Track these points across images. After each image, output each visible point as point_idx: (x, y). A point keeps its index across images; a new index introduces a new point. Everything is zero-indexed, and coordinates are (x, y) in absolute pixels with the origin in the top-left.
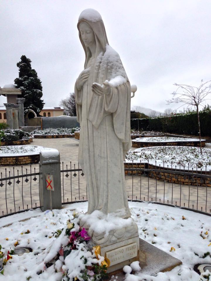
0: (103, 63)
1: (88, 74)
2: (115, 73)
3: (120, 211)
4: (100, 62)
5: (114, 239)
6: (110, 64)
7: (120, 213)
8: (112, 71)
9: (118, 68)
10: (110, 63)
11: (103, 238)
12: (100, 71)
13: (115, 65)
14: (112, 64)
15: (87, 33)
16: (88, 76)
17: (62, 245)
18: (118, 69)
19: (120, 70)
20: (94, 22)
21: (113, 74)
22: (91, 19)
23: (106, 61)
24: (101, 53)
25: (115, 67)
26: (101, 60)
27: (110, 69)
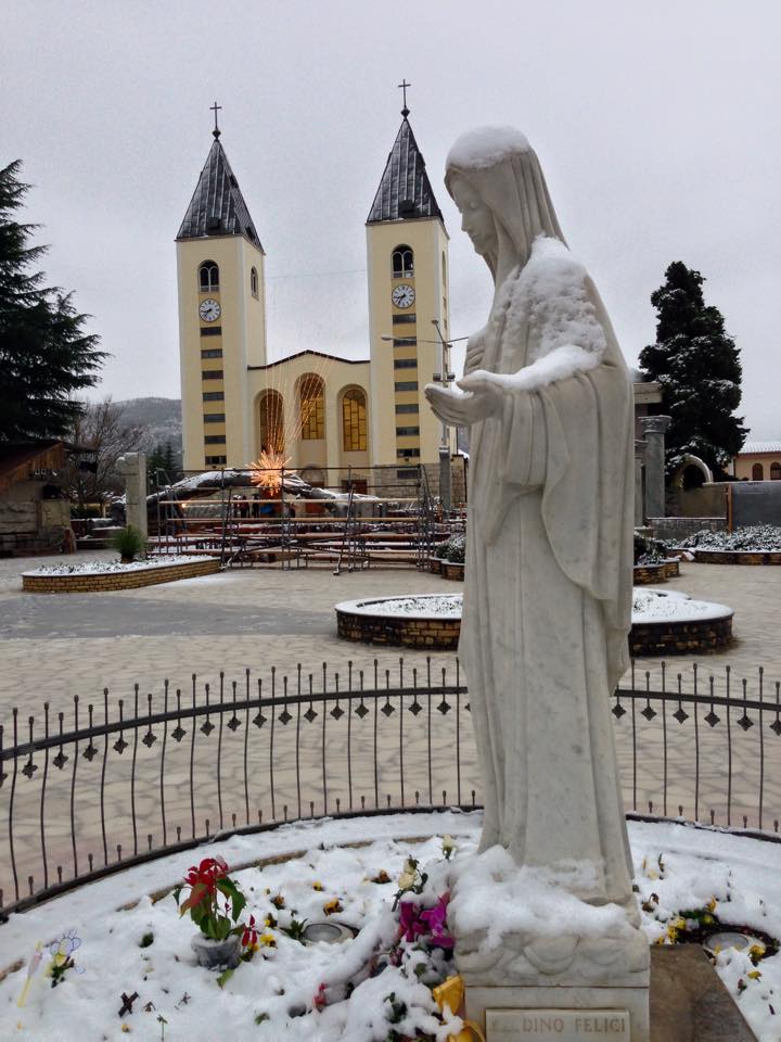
0: (516, 307)
1: (481, 348)
2: (554, 337)
3: (575, 869)
4: (508, 305)
5: (521, 966)
6: (536, 308)
7: (576, 874)
8: (543, 333)
9: (565, 315)
10: (538, 303)
11: (477, 951)
12: (506, 334)
13: (555, 307)
14: (542, 304)
15: (473, 210)
16: (481, 354)
17: (380, 942)
18: (564, 321)
19: (573, 323)
20: (486, 169)
21: (546, 343)
22: (473, 162)
23: (524, 299)
24: (514, 271)
25: (554, 316)
26: (511, 296)
27: (535, 325)
